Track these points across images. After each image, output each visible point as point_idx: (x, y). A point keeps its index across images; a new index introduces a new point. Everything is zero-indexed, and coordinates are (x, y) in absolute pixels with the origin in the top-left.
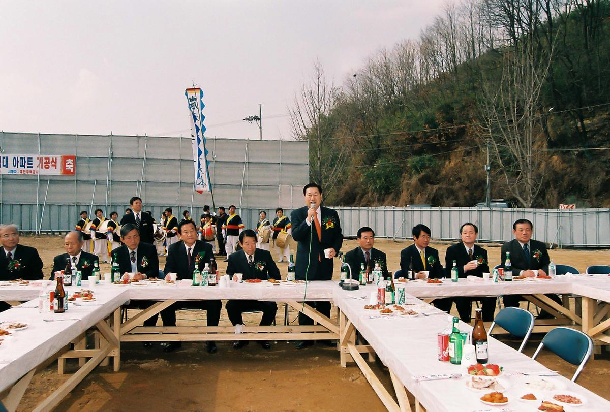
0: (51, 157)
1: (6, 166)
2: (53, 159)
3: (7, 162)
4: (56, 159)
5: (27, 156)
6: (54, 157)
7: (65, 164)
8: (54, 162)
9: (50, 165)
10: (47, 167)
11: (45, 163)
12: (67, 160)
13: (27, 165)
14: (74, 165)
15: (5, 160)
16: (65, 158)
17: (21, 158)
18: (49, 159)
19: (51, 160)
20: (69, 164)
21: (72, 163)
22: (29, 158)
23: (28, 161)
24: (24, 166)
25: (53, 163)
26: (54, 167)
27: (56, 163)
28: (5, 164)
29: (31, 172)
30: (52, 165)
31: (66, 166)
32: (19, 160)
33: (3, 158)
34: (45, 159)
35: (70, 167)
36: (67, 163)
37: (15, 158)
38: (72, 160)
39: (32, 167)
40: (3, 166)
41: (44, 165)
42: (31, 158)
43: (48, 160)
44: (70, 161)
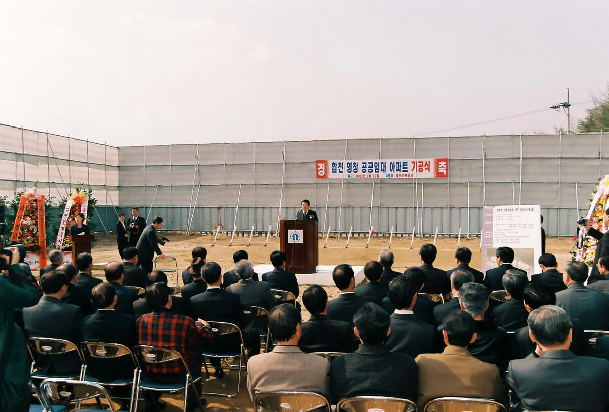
0: (424, 160)
1: (384, 171)
2: (426, 162)
3: (385, 166)
4: (429, 162)
5: (402, 161)
6: (428, 159)
7: (438, 167)
8: (428, 164)
9: (424, 168)
10: (421, 170)
11: (419, 166)
12: (440, 163)
13: (402, 169)
14: (447, 167)
15: (382, 165)
16: (438, 161)
17: (397, 163)
18: (422, 162)
19: (424, 164)
20: (442, 167)
21: (445, 166)
22: (404, 163)
23: (404, 165)
24: (400, 170)
25: (427, 167)
26: (428, 170)
27: (429, 166)
28: (382, 169)
29: (406, 175)
30: (426, 169)
31: (440, 169)
32: (396, 164)
33: (382, 163)
34: (419, 162)
35: (442, 170)
36: (440, 166)
37: (391, 163)
38: (445, 163)
39: (407, 171)
40: (382, 170)
41: (418, 168)
42: (406, 162)
43: (421, 164)
44: (442, 163)
